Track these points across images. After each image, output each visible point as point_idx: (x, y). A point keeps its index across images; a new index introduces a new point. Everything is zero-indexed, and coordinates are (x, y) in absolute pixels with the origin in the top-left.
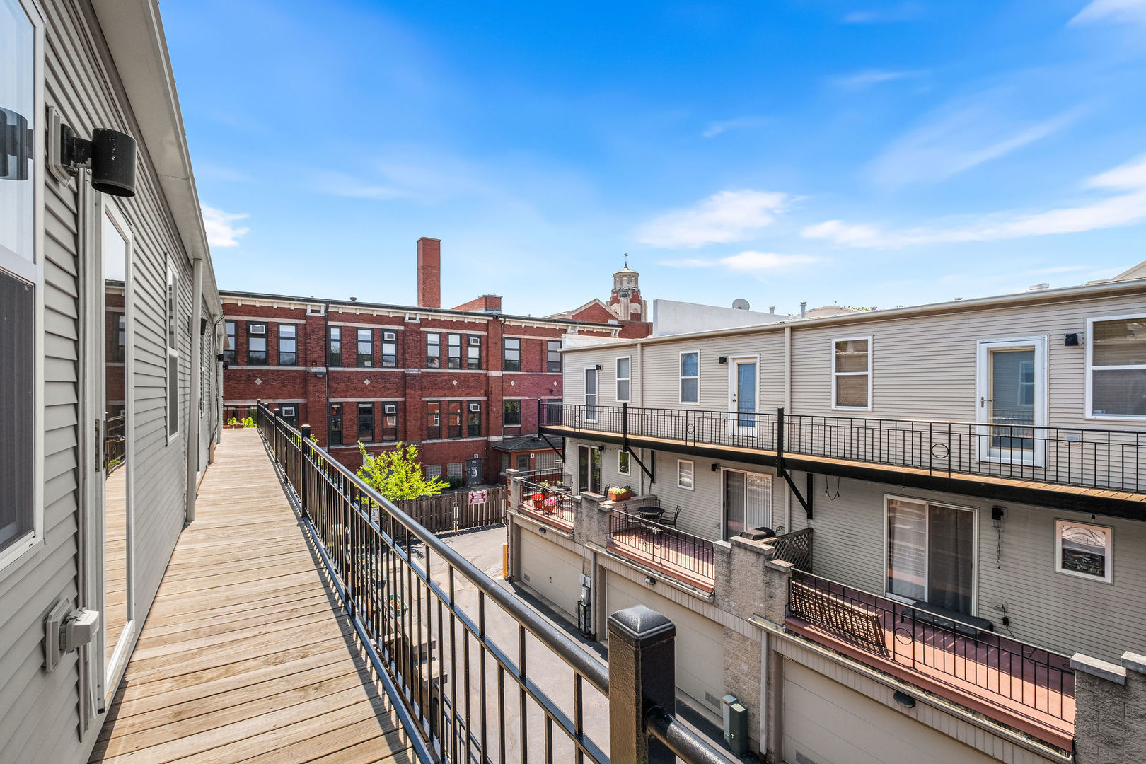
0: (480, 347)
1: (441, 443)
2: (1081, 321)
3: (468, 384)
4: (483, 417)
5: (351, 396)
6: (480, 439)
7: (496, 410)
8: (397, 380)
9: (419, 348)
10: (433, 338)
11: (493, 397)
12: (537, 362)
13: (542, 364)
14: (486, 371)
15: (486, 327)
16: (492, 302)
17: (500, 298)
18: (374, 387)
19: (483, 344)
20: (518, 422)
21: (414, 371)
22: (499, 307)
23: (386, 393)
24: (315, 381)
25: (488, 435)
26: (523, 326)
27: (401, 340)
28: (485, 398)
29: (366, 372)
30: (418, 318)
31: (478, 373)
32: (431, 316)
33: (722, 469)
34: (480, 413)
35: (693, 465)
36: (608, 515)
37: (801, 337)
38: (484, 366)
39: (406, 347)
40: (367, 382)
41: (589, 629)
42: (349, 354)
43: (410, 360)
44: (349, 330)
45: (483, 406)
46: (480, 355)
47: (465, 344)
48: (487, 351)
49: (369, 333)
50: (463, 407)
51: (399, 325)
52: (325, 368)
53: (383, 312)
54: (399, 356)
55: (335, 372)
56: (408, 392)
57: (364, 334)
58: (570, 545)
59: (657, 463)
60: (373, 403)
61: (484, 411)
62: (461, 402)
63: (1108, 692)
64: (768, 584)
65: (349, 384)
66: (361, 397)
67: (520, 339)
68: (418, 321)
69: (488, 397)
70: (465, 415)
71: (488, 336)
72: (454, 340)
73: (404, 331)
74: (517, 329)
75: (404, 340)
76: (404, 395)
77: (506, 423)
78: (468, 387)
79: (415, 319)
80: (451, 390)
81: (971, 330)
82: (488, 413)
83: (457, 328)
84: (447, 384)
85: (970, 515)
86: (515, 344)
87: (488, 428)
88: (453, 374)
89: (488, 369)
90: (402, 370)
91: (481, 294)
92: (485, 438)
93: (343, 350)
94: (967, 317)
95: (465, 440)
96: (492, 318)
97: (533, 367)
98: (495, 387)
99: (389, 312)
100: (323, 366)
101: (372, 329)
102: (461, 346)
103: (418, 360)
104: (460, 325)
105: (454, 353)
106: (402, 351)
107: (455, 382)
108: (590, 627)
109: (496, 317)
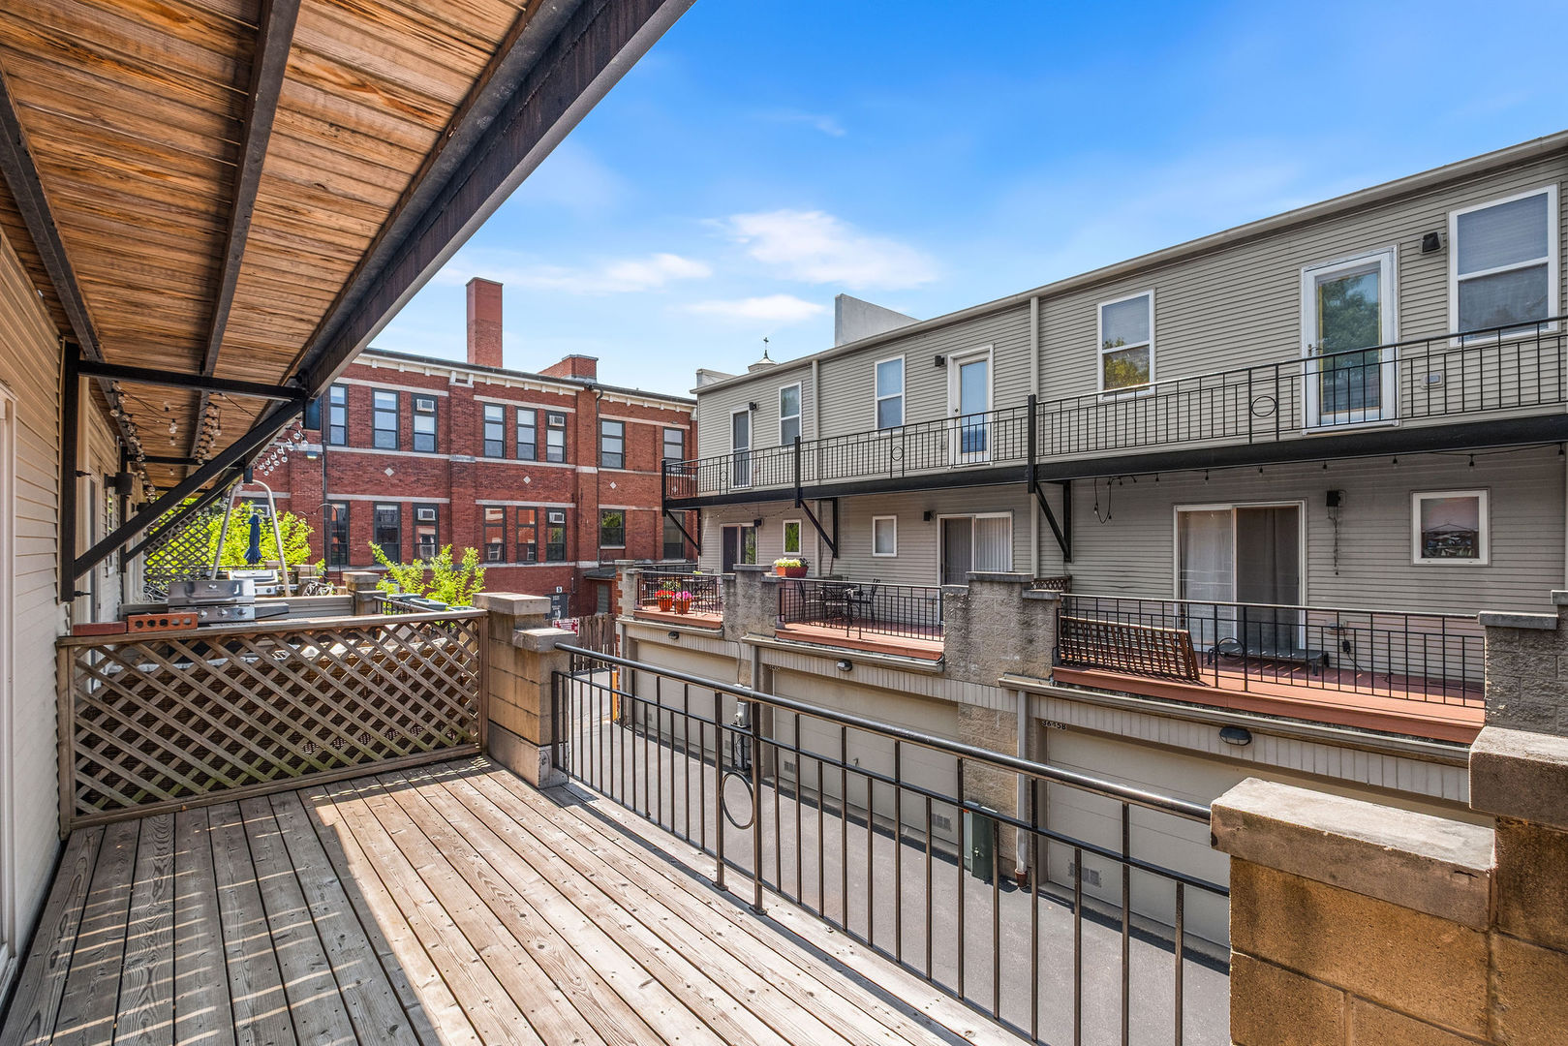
0: (565, 430)
1: (507, 568)
2: (1441, 218)
3: (546, 481)
4: (570, 533)
5: (363, 492)
6: (565, 564)
7: (589, 522)
8: (437, 472)
9: (471, 425)
10: (493, 413)
11: (585, 505)
12: (649, 457)
13: (655, 461)
14: (573, 466)
15: (574, 401)
16: (583, 365)
17: (594, 361)
18: (400, 480)
19: (570, 426)
20: (622, 543)
21: (464, 459)
22: (593, 373)
23: (419, 490)
24: (304, 465)
25: (576, 559)
26: (629, 404)
27: (443, 412)
28: (572, 505)
29: (388, 457)
30: (471, 379)
31: (562, 469)
32: (490, 380)
33: (939, 517)
34: (565, 526)
35: (895, 522)
36: (777, 588)
37: (1054, 309)
38: (571, 459)
39: (452, 422)
40: (389, 472)
41: (748, 762)
42: (360, 427)
43: (458, 443)
44: (361, 392)
45: (570, 517)
46: (565, 442)
47: (542, 424)
48: (576, 436)
49: (392, 398)
50: (540, 517)
51: (440, 389)
52: (321, 446)
53: (415, 368)
54: (441, 436)
55: (336, 453)
56: (454, 489)
57: (385, 399)
58: (717, 648)
59: (842, 528)
60: (399, 504)
61: (570, 524)
62: (536, 509)
63: (1532, 647)
64: (1027, 624)
65: (360, 473)
66: (379, 494)
67: (623, 423)
68: (470, 385)
69: (577, 503)
70: (542, 528)
71: (576, 415)
72: (526, 418)
73: (449, 400)
74: (620, 408)
75: (448, 412)
76: (449, 495)
77: (603, 544)
78: (546, 487)
79: (466, 382)
80: (522, 491)
81: (1293, 256)
82: (577, 527)
83: (531, 400)
84: (516, 481)
85: (1295, 509)
86: (617, 429)
87: (577, 549)
88: (524, 468)
89: (577, 464)
90: (445, 457)
91: (566, 354)
92: (573, 564)
93: (351, 421)
94: (1286, 239)
95: (542, 565)
96: (583, 389)
97: (642, 465)
98: (587, 490)
99: (425, 368)
100: (317, 443)
101: (398, 393)
102: (536, 427)
103: (469, 442)
104: (536, 396)
105: (526, 436)
106: (444, 428)
107: (527, 480)
108: (750, 759)
109: (589, 388)
